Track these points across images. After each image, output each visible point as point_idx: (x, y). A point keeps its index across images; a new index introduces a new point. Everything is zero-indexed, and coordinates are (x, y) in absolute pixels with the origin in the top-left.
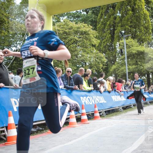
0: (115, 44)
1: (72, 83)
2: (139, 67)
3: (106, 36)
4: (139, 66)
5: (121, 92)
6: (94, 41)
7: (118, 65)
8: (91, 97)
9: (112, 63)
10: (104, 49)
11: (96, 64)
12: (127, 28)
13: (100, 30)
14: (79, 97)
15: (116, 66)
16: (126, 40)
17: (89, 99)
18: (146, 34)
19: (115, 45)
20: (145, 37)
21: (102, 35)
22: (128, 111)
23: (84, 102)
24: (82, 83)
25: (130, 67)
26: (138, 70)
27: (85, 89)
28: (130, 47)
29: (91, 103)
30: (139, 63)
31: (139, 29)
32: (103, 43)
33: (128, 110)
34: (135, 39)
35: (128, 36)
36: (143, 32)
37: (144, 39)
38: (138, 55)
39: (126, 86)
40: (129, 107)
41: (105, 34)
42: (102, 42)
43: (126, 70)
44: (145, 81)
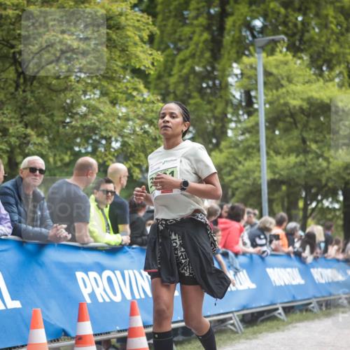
0: (224, 70)
1: (42, 215)
2: (310, 163)
3: (191, 39)
4: (310, 156)
5: (236, 254)
6: (142, 56)
7: (235, 150)
8: (118, 273)
9: (211, 142)
10: (181, 87)
11: (143, 146)
12: (272, 10)
13: (170, 12)
14: (70, 271)
15: (225, 154)
16: (268, 55)
17: (109, 279)
18: (342, 34)
19: (224, 75)
20: (341, 46)
21: (175, 32)
22: (261, 333)
23: (89, 290)
24: (84, 219)
25: (279, 161)
26: (310, 173)
27: (96, 241)
28: (282, 86)
29: (118, 299)
30: (314, 146)
31: (317, 15)
32: (177, 64)
33: (263, 327)
34: (299, 54)
35: (275, 42)
36: (332, 30)
37: (337, 54)
38: (308, 116)
39: (259, 232)
40: (266, 316)
41: (187, 30)
42: (173, 62)
43: (260, 172)
44: (335, 216)
